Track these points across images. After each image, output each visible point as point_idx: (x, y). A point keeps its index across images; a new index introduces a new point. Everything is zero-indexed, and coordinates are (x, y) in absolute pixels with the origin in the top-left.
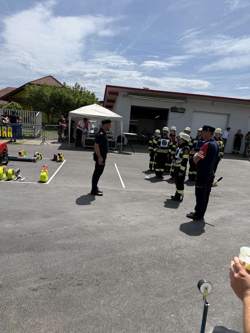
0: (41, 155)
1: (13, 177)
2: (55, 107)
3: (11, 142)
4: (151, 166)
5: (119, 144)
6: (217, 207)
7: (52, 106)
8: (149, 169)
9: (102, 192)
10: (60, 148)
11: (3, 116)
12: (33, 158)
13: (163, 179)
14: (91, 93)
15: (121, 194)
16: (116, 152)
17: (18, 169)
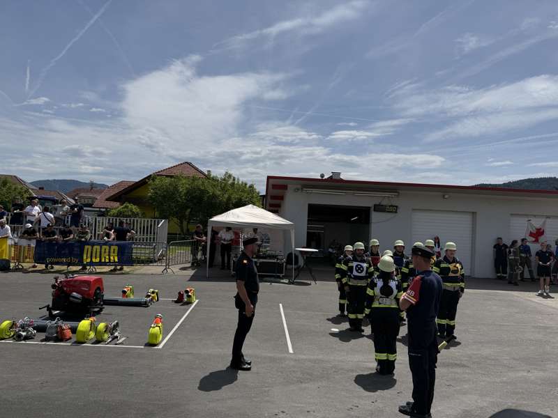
0: (157, 294)
1: (106, 336)
2: (192, 209)
3: (115, 270)
4: (342, 307)
5: (289, 266)
6: (458, 388)
7: (188, 207)
8: (339, 313)
9: (249, 364)
10: (193, 278)
11: (106, 228)
12: (145, 299)
13: (363, 333)
14: (248, 186)
15: (284, 365)
16: (284, 281)
17: (116, 322)
